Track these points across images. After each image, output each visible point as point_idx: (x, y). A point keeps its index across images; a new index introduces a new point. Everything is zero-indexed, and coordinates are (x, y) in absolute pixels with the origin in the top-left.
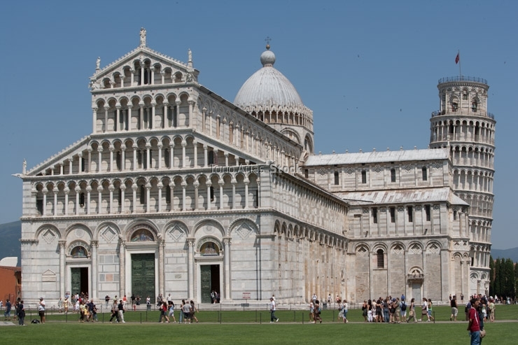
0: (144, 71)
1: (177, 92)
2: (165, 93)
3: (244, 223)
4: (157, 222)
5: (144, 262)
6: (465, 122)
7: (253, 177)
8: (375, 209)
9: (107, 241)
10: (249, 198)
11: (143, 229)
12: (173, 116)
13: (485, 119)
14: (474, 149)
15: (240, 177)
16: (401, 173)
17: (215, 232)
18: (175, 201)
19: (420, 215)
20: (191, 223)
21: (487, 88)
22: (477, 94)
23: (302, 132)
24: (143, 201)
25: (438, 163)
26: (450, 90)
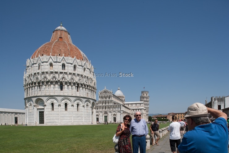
0: (105, 92)
1: (110, 95)
2: (108, 95)
3: (119, 112)
4: (108, 112)
5: (106, 117)
6: (145, 97)
7: (120, 106)
8: (134, 110)
9: (101, 114)
10: (120, 109)
11: (106, 113)
12: (109, 98)
13: (148, 97)
14: (146, 101)
15: (118, 106)
16: (137, 105)
17: (115, 113)
18: (110, 109)
19: (140, 110)
20: (112, 112)
21: (148, 92)
23: (124, 99)
24: (106, 109)
25: (142, 103)
26: (143, 92)
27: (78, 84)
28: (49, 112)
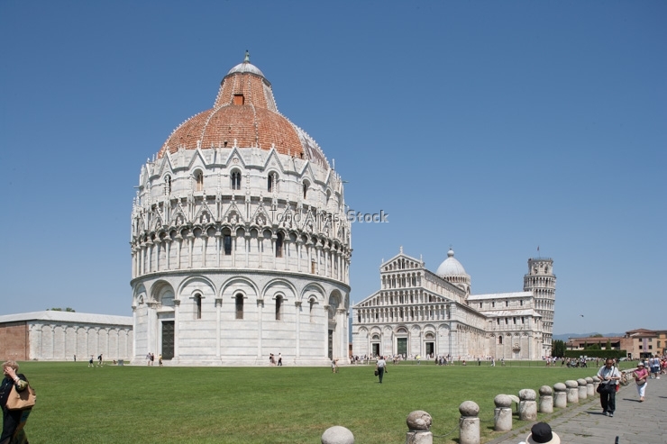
0: (402, 263)
1: (416, 272)
2: (411, 272)
3: (444, 325)
4: (408, 325)
5: (402, 341)
6: (541, 278)
7: (448, 306)
8: (499, 319)
9: (387, 333)
10: (446, 315)
11: (402, 328)
12: (414, 284)
14: (545, 290)
15: (442, 307)
16: (511, 303)
17: (432, 329)
18: (415, 317)
19: (519, 322)
20: (422, 325)
22: (547, 265)
23: (466, 286)
24: (402, 316)
25: (528, 298)
26: (534, 264)
27: (280, 234)
28: (188, 322)
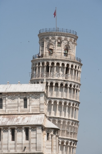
6: (58, 64)
13: (74, 62)
14: (64, 85)
16: (7, 102)
21: (76, 38)
22: (68, 42)
26: (48, 38)
